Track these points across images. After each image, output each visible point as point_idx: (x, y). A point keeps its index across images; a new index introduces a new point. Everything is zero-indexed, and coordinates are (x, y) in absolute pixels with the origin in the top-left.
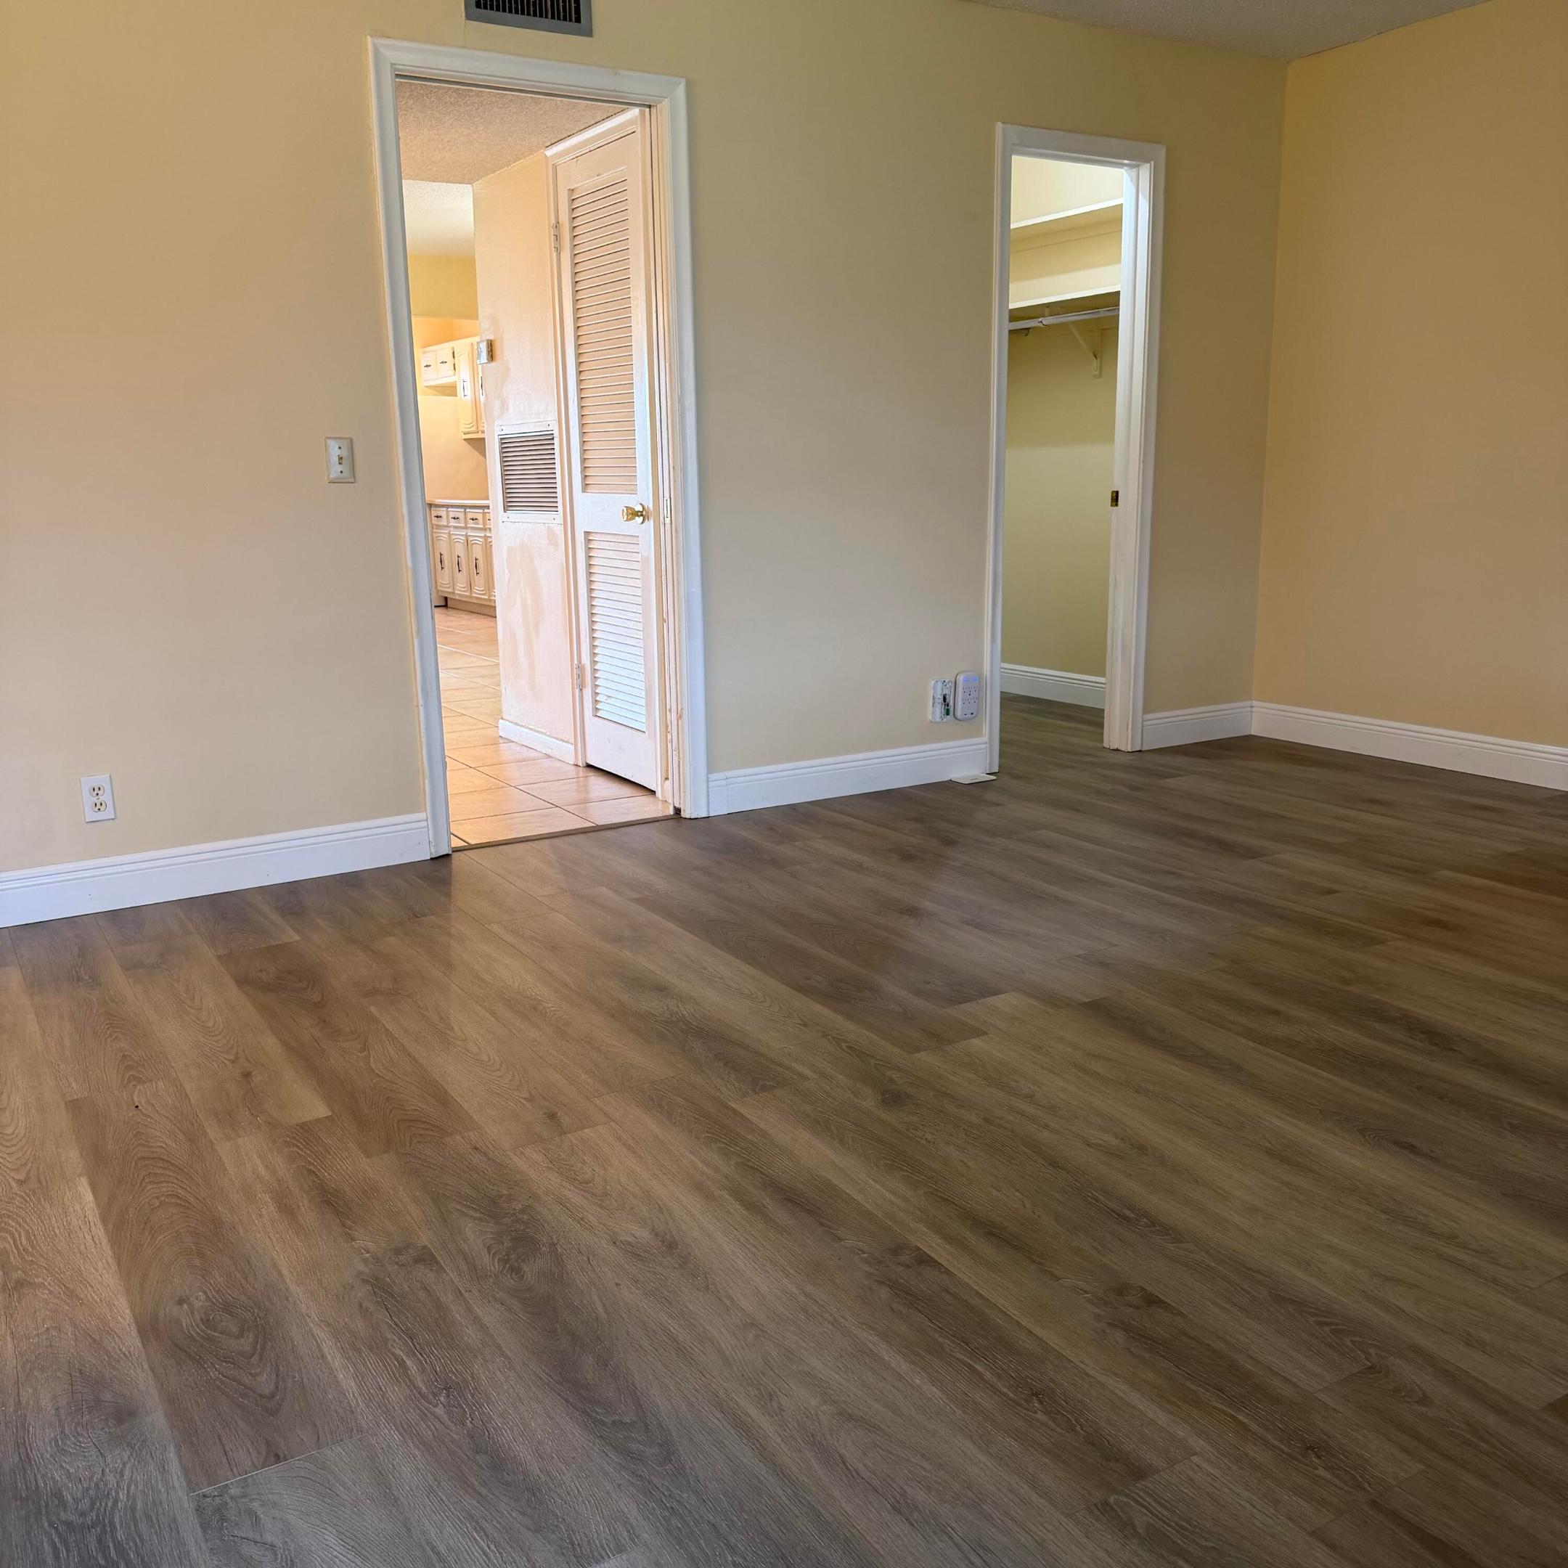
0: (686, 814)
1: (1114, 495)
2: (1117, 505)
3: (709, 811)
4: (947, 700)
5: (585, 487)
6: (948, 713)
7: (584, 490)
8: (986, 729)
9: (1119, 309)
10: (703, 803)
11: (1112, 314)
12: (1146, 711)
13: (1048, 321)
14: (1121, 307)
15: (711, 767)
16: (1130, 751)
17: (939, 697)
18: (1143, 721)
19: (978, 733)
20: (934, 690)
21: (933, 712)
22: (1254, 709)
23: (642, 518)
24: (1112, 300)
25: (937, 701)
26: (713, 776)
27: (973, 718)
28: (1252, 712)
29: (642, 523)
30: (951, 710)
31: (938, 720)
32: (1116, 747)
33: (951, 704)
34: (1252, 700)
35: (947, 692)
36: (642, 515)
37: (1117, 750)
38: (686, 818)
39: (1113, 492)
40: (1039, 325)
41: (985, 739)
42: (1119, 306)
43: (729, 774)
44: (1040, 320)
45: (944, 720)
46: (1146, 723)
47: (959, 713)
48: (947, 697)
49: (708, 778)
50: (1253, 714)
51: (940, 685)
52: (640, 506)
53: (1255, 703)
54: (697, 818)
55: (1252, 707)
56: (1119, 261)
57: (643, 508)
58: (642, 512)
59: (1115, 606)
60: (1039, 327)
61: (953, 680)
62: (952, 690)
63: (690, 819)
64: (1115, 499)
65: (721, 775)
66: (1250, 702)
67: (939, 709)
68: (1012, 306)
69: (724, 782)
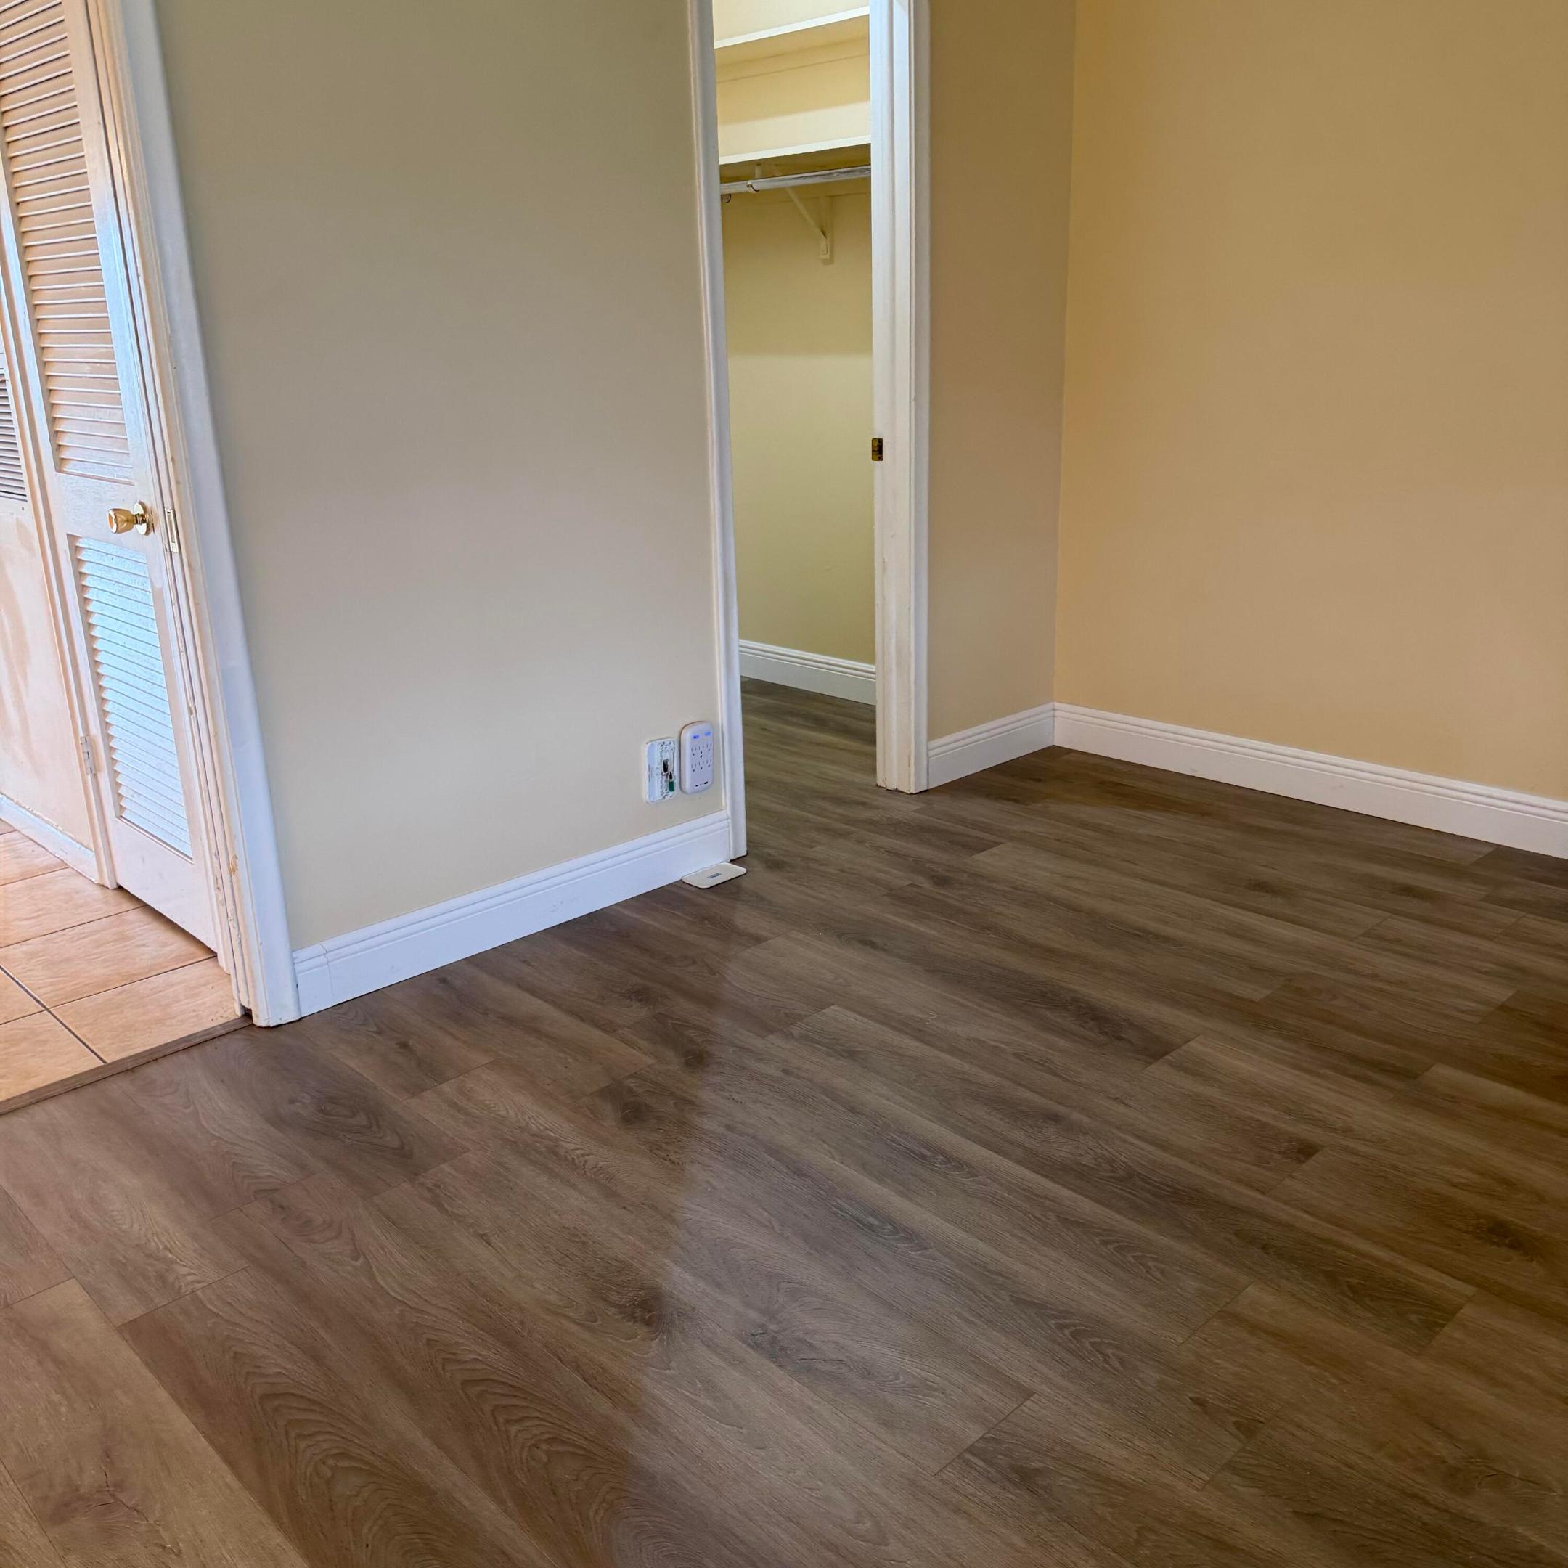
0: (261, 1020)
1: (876, 444)
2: (880, 459)
3: (299, 1009)
4: (670, 769)
5: (60, 464)
6: (671, 787)
7: (59, 469)
8: (726, 800)
9: (869, 170)
10: (288, 997)
11: (858, 176)
12: (931, 736)
13: (759, 184)
14: (872, 166)
15: (297, 940)
16: (914, 792)
17: (656, 766)
18: (928, 750)
19: (717, 807)
20: (648, 758)
21: (650, 787)
22: (1057, 713)
23: (145, 525)
24: (859, 157)
25: (654, 773)
26: (302, 954)
27: (708, 786)
28: (1054, 716)
29: (147, 533)
30: (676, 781)
31: (658, 796)
32: (894, 787)
33: (675, 774)
34: (1053, 701)
35: (669, 758)
36: (144, 521)
37: (896, 790)
38: (260, 1027)
39: (874, 440)
40: (748, 189)
41: (728, 812)
42: (870, 164)
43: (328, 944)
44: (749, 183)
45: (667, 798)
46: (931, 753)
47: (687, 785)
48: (669, 764)
49: (293, 959)
50: (1056, 719)
51: (657, 749)
52: (140, 506)
53: (1057, 705)
54: (281, 1025)
55: (1054, 710)
56: (867, 97)
57: (145, 509)
58: (143, 516)
59: (884, 598)
60: (747, 193)
61: (676, 739)
62: (676, 754)
63: (268, 1028)
64: (878, 450)
65: (315, 949)
66: (1051, 704)
67: (659, 782)
68: (724, 160)
69: (322, 959)
